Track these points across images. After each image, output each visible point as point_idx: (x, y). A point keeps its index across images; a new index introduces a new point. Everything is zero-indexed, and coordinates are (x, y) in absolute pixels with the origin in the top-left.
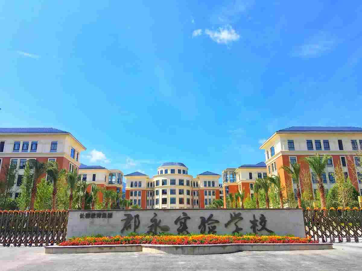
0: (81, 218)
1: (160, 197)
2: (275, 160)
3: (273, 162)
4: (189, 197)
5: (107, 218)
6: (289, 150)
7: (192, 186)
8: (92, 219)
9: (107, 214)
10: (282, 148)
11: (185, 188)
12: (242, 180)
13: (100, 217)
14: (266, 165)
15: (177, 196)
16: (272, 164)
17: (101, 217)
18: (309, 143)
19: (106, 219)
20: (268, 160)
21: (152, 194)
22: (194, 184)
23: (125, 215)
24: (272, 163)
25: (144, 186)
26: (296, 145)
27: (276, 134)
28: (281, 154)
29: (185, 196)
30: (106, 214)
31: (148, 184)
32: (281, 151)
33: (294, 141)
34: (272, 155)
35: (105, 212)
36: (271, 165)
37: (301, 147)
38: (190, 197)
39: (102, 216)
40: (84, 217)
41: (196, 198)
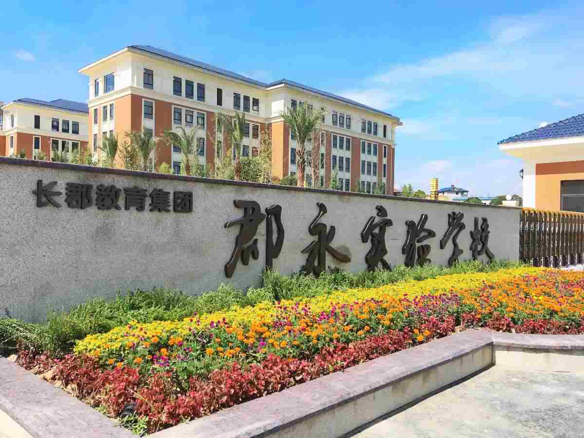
0: (40, 204)
2: (114, 100)
3: (108, 105)
5: (172, 212)
6: (144, 87)
8: (102, 214)
9: (171, 197)
10: (133, 80)
12: (17, 128)
13: (141, 208)
14: (89, 106)
16: (105, 107)
17: (147, 206)
18: (177, 82)
19: (169, 218)
20: (94, 98)
23: (237, 204)
24: (104, 105)
26: (156, 80)
27: (125, 52)
28: (129, 92)
30: (169, 193)
32: (131, 87)
33: (154, 72)
34: (106, 90)
35: (162, 185)
36: (102, 110)
37: (163, 89)
39: (148, 201)
40: (61, 200)
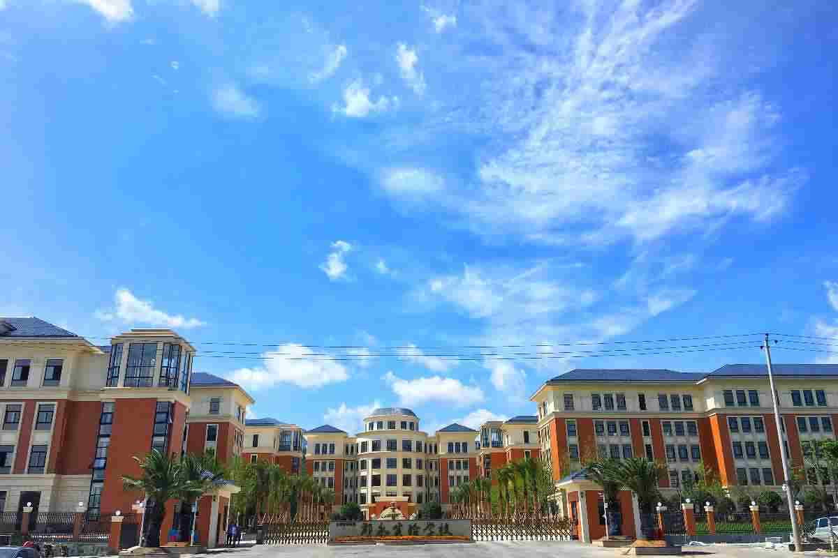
1: (368, 473)
2: (548, 423)
4: (420, 472)
6: (566, 410)
7: (426, 451)
10: (556, 407)
11: (413, 456)
12: (511, 445)
15: (400, 471)
18: (596, 398)
21: (354, 466)
22: (431, 447)
24: (545, 427)
25: (339, 451)
26: (576, 402)
28: (554, 417)
29: (414, 472)
31: (347, 448)
32: (555, 412)
33: (573, 396)
34: (545, 414)
36: (544, 430)
37: (583, 405)
38: (422, 472)
41: (434, 474)
